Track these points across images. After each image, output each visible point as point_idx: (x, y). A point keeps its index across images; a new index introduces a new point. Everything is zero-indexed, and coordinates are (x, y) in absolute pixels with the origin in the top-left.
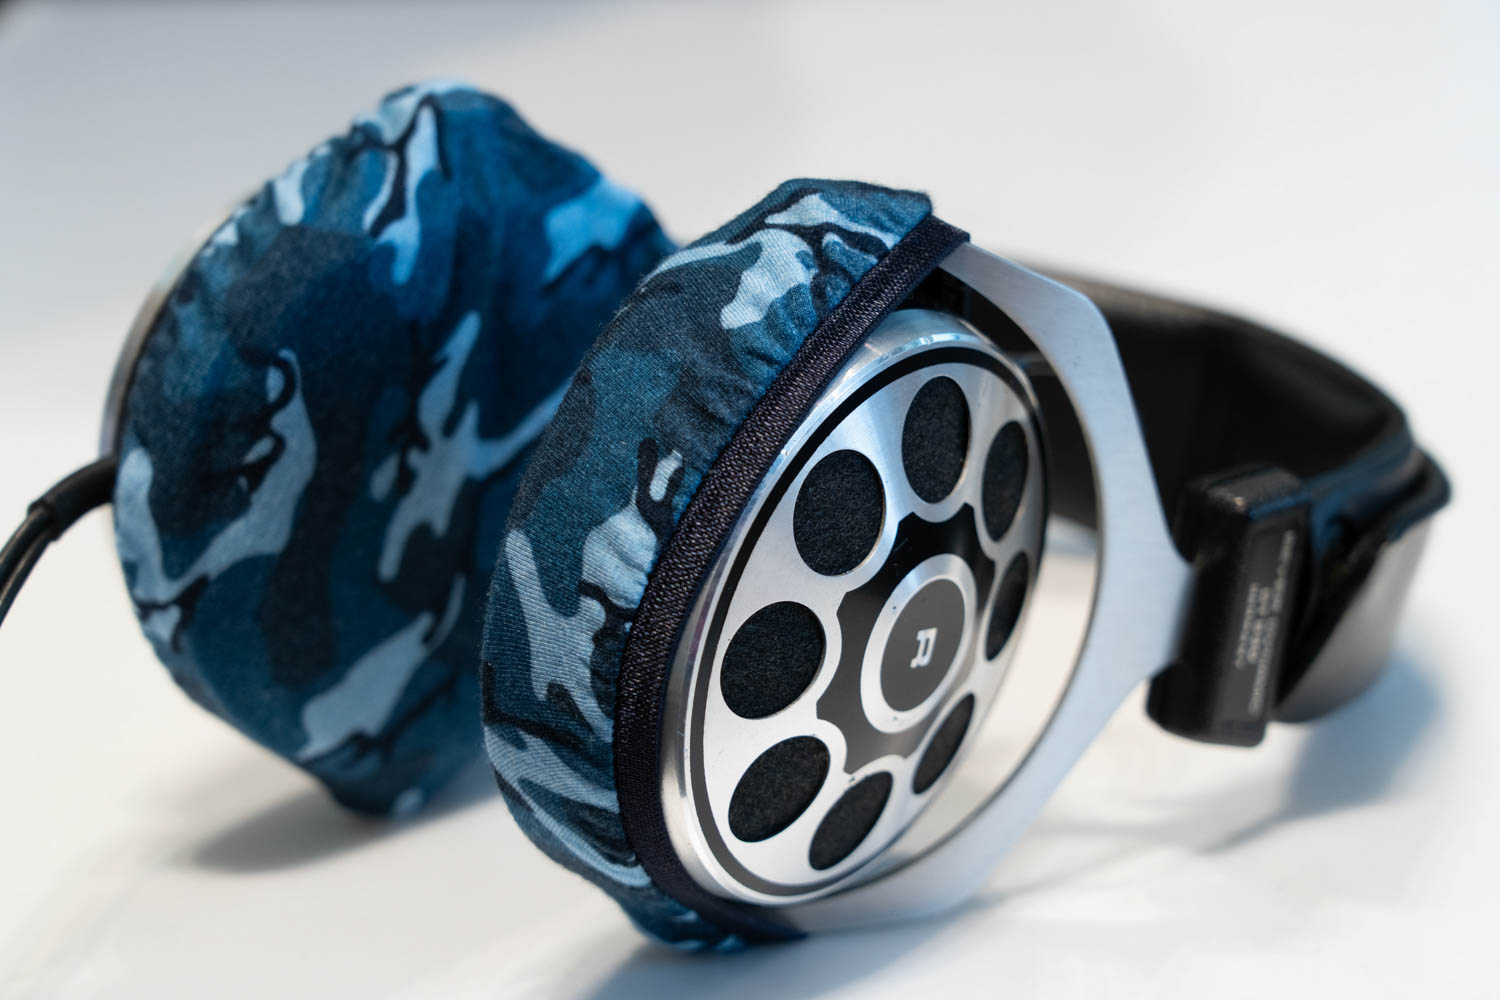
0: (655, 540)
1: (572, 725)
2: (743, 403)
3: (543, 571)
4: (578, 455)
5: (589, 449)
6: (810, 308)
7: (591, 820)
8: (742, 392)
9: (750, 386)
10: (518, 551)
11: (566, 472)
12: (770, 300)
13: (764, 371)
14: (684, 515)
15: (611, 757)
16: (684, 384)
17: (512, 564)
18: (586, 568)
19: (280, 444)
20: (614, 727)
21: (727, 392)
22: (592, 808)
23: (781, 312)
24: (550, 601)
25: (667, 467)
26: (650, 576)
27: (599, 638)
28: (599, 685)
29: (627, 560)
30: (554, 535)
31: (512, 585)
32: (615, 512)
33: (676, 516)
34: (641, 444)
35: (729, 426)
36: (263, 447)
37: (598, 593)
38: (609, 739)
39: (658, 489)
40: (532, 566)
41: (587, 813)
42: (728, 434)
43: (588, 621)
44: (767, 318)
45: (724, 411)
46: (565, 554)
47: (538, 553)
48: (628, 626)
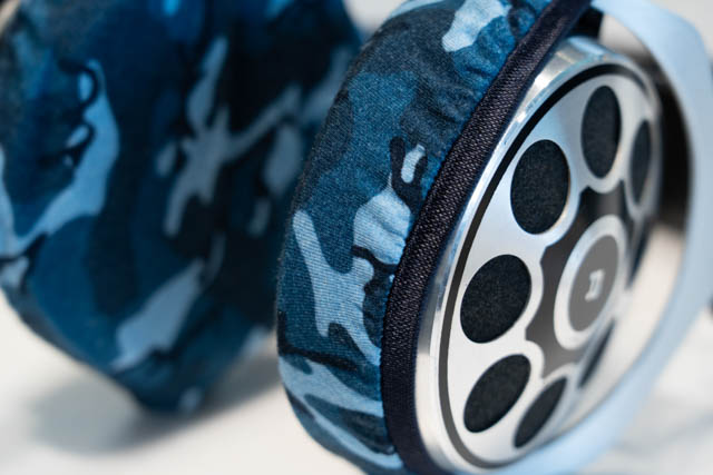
0: (409, 212)
1: (349, 354)
2: (467, 106)
3: (322, 240)
4: (344, 152)
5: (351, 147)
6: (508, 33)
7: (361, 422)
8: (465, 98)
9: (471, 93)
10: (303, 227)
11: (336, 166)
12: (479, 29)
13: (481, 81)
14: (429, 192)
15: (379, 376)
16: (420, 95)
17: (298, 237)
18: (356, 236)
19: (92, 133)
20: (381, 354)
21: (454, 99)
22: (363, 415)
23: (488, 38)
24: (329, 263)
25: (413, 158)
26: (407, 240)
27: (368, 289)
28: (370, 323)
29: (388, 229)
30: (330, 213)
31: (299, 252)
32: (375, 194)
33: (424, 194)
34: (392, 142)
35: (460, 122)
36: (79, 135)
37: (367, 254)
38: (377, 363)
39: (408, 174)
40: (314, 237)
41: (358, 418)
42: (459, 129)
43: (360, 276)
44: (477, 42)
45: (453, 112)
46: (340, 227)
47: (318, 227)
48: (392, 277)
